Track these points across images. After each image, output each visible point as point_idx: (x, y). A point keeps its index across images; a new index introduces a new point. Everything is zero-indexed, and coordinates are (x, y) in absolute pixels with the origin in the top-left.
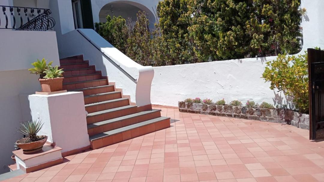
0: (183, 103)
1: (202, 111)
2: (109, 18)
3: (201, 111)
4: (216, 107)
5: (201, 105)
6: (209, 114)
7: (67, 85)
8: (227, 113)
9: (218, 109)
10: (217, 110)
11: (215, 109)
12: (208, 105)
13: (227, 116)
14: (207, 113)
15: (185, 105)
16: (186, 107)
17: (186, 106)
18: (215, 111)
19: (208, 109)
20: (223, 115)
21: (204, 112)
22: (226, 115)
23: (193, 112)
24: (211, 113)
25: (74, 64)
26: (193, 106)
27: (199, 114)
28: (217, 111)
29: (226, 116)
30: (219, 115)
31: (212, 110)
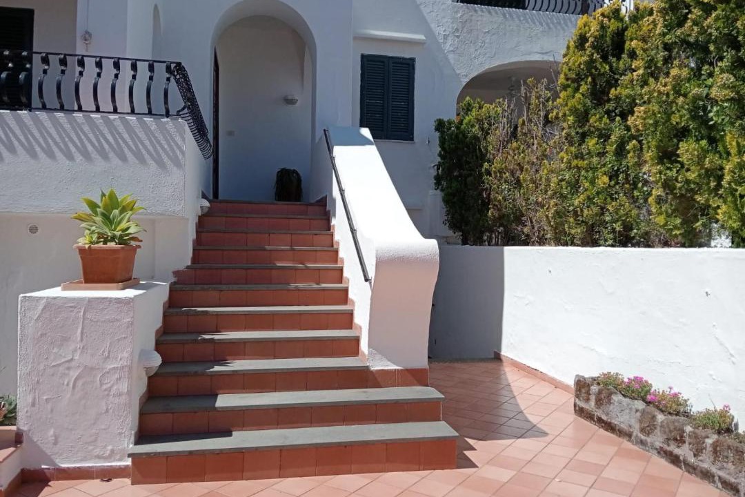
0: (585, 383)
1: (636, 432)
2: (469, 105)
3: (634, 434)
4: (684, 432)
5: (637, 411)
6: (659, 453)
7: (222, 269)
8: (721, 473)
9: (690, 444)
10: (686, 446)
11: (680, 441)
12: (660, 417)
13: (720, 485)
14: (653, 447)
15: (588, 393)
16: (592, 403)
17: (593, 398)
18: (678, 447)
19: (658, 431)
20: (707, 476)
21: (643, 437)
22: (716, 478)
23: (610, 427)
24: (665, 452)
25: (293, 216)
26: (611, 407)
27: (629, 441)
28: (684, 452)
29: (714, 482)
30: (691, 469)
31: (668, 439)
